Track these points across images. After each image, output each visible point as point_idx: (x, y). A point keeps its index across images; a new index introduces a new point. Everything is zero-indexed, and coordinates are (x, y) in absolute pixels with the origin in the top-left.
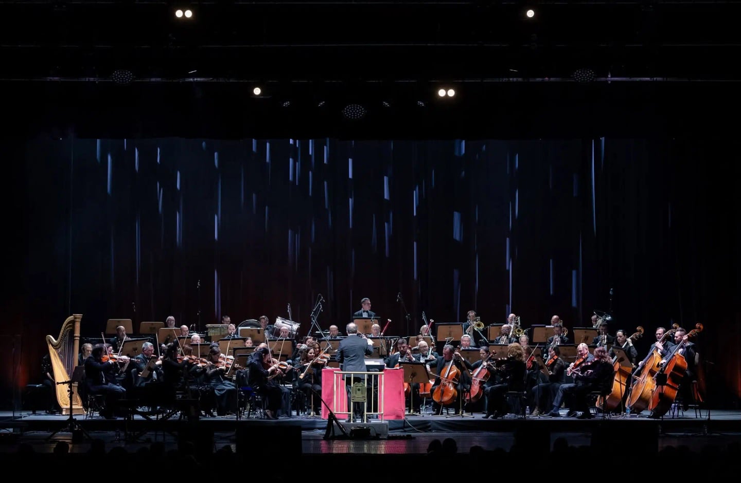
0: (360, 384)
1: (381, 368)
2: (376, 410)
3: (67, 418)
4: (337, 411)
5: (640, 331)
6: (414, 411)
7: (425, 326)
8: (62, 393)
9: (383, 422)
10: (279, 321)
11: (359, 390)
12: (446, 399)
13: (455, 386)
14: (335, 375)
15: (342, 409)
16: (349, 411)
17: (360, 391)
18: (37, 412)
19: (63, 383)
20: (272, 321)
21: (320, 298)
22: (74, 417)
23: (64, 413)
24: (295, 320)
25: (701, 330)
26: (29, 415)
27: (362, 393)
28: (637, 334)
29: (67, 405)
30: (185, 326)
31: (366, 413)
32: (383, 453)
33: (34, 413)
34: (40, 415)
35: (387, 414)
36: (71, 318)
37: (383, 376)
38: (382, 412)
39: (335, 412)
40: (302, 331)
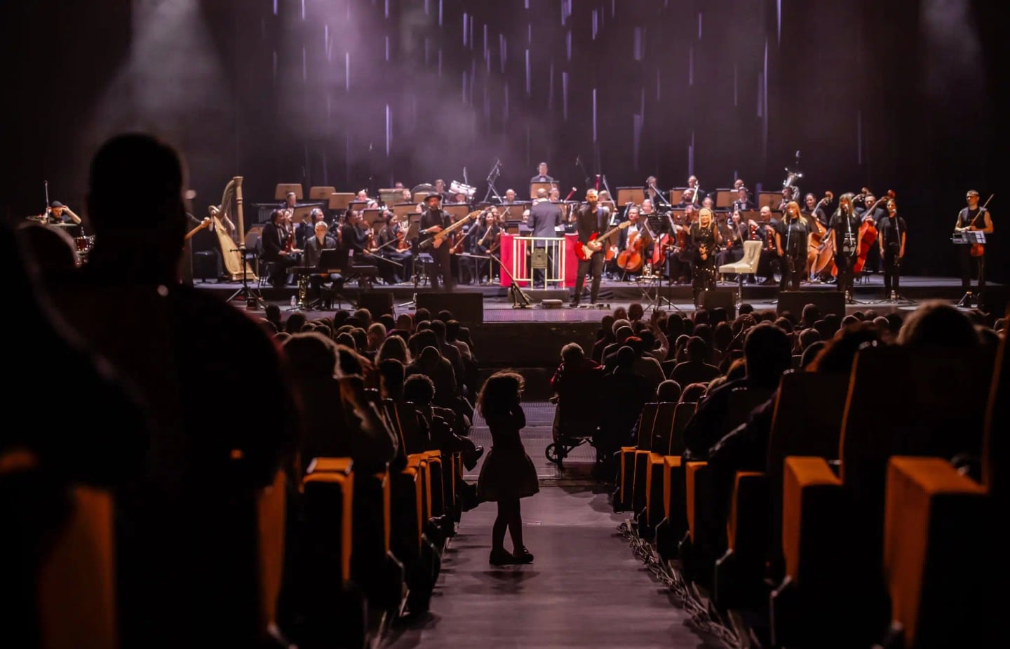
0: (540, 251)
1: (560, 234)
2: (556, 278)
3: (241, 286)
4: (517, 277)
5: (829, 196)
8: (233, 261)
9: (564, 289)
10: (454, 185)
11: (539, 256)
12: (632, 265)
14: (515, 242)
15: (522, 277)
16: (529, 277)
17: (541, 258)
18: (207, 280)
19: (237, 251)
20: (447, 187)
21: (497, 161)
22: (248, 285)
23: (234, 278)
24: (471, 184)
25: (894, 195)
26: (199, 283)
27: (543, 259)
28: (827, 199)
29: (236, 271)
31: (546, 280)
32: (564, 320)
33: (204, 281)
34: (210, 283)
35: (568, 282)
36: (232, 182)
37: (564, 242)
38: (563, 279)
39: (514, 278)
40: (479, 196)
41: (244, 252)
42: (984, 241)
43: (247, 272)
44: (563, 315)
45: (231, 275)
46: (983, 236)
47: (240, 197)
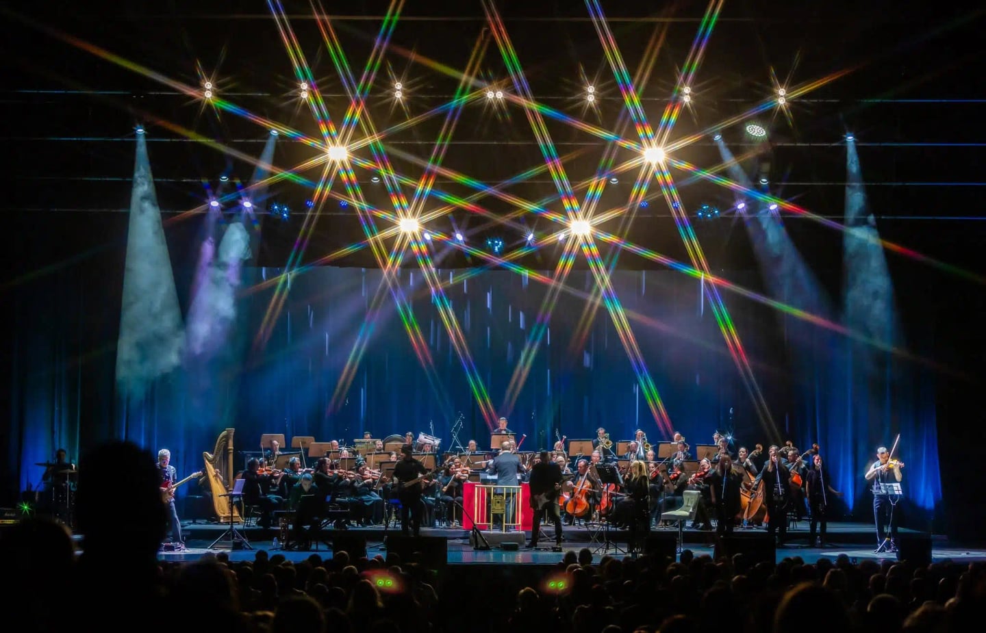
0: (499, 498)
2: (513, 521)
3: (228, 527)
4: (478, 522)
5: (759, 448)
6: (549, 522)
7: (559, 442)
8: (221, 505)
9: (520, 532)
10: (422, 437)
11: (498, 502)
12: (579, 510)
13: (588, 498)
14: (476, 489)
15: (482, 521)
16: (488, 521)
17: (499, 504)
18: (197, 521)
19: (225, 496)
20: (416, 437)
22: (234, 527)
23: (222, 521)
24: (437, 435)
26: (190, 524)
27: (501, 505)
28: (757, 451)
29: (224, 514)
30: (335, 441)
31: (504, 524)
32: (520, 562)
33: (194, 522)
34: (200, 524)
35: (525, 525)
36: (224, 433)
37: (521, 490)
38: (520, 523)
39: (476, 523)
40: (443, 446)
41: (232, 497)
42: (901, 492)
43: (234, 515)
44: (520, 557)
45: (220, 518)
46: (900, 489)
47: (231, 447)
